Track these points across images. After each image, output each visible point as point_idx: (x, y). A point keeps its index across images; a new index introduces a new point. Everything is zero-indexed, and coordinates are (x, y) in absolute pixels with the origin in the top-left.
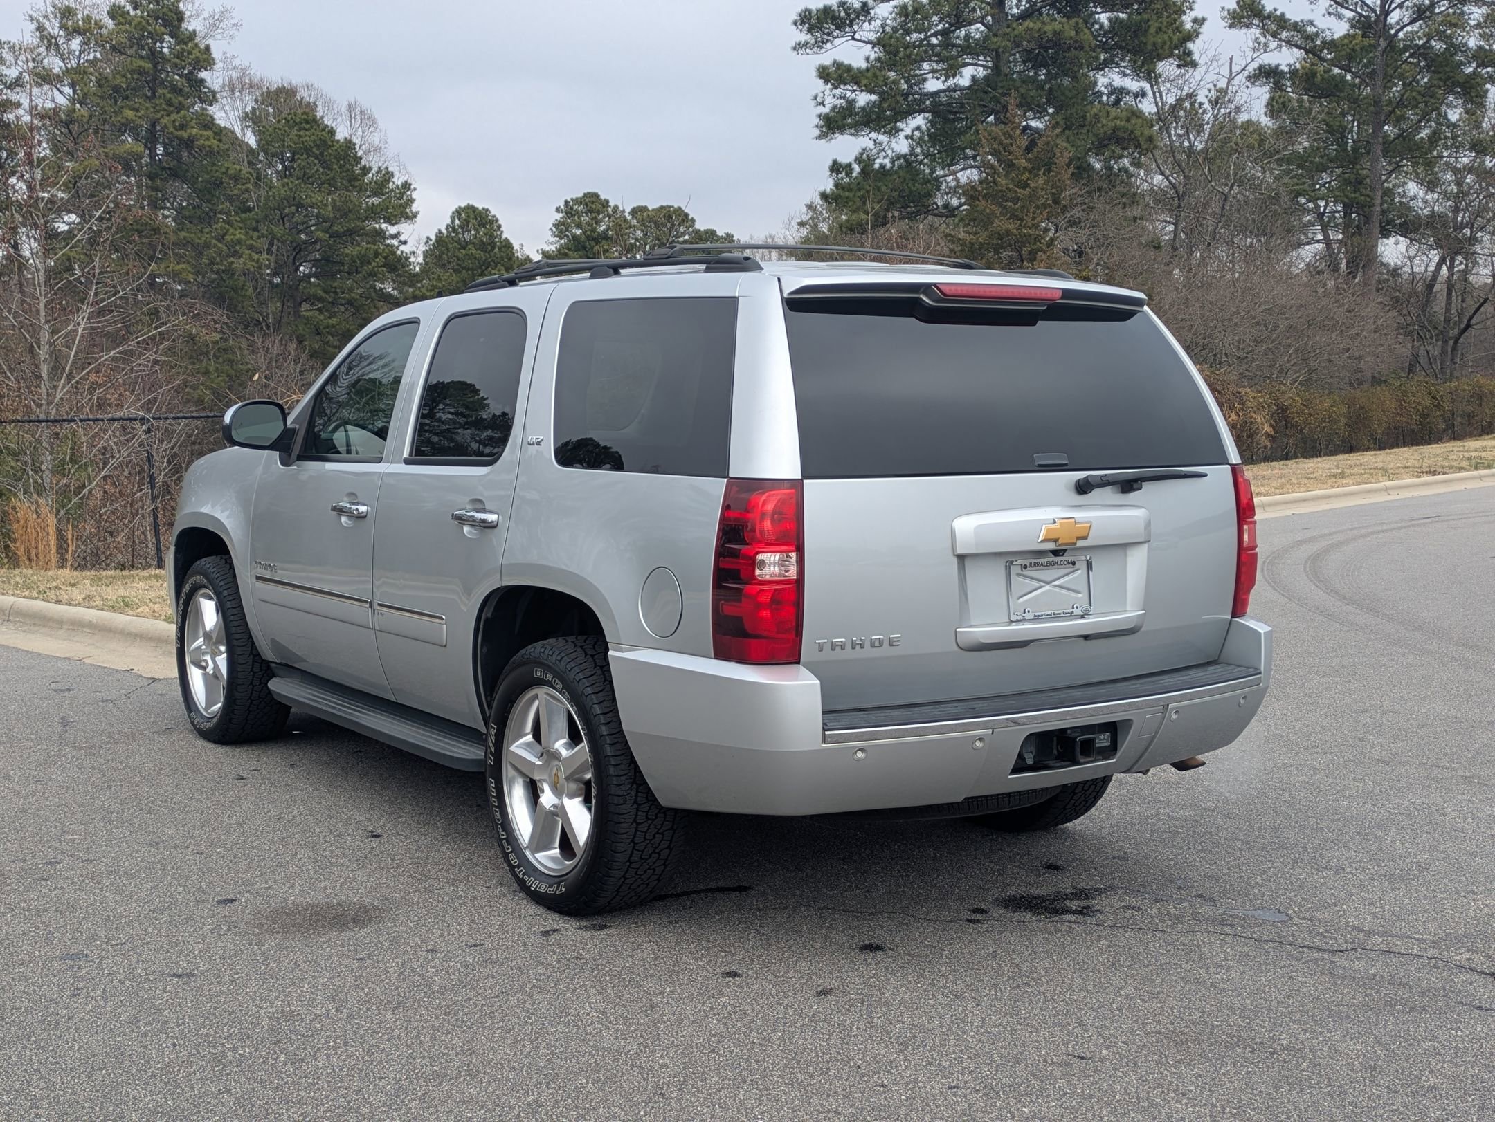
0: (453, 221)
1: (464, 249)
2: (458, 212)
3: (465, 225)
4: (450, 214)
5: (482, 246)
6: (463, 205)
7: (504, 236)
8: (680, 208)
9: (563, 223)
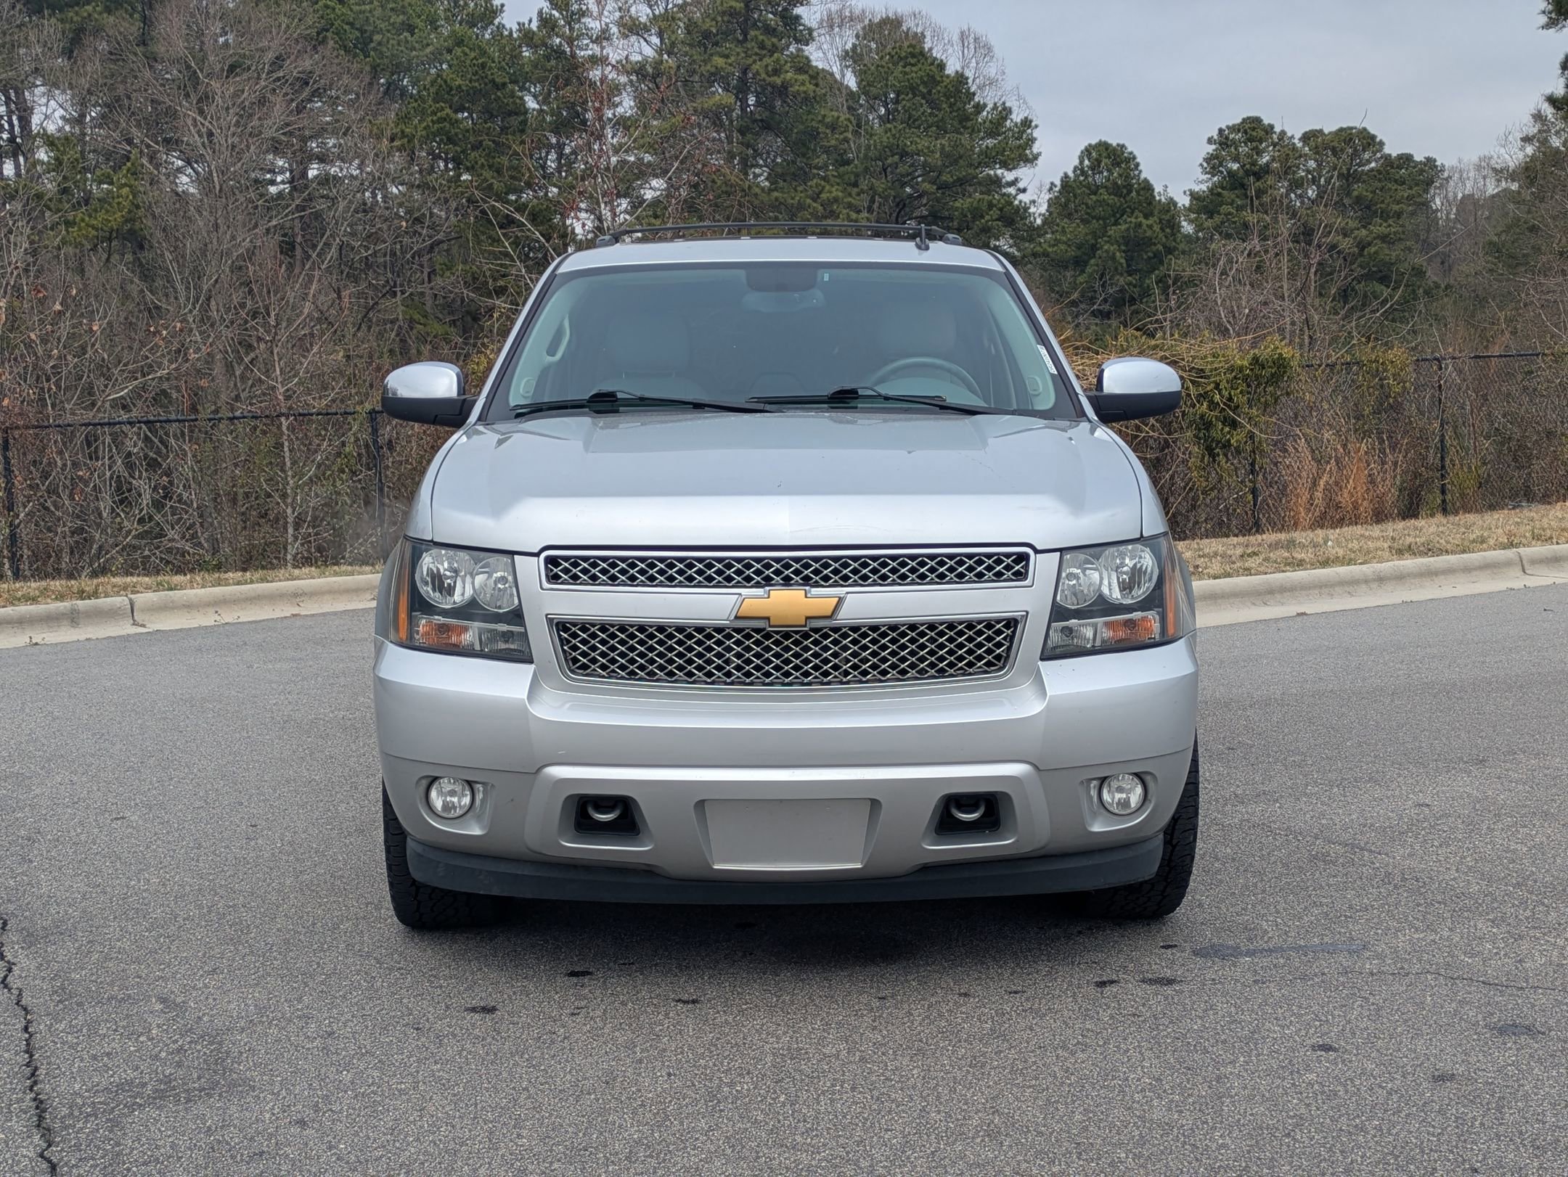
0: (1081, 162)
1: (1095, 194)
2: (1088, 151)
3: (1095, 166)
4: (1078, 153)
5: (1116, 190)
6: (1093, 143)
7: (1143, 176)
8: (1365, 129)
9: (1216, 157)
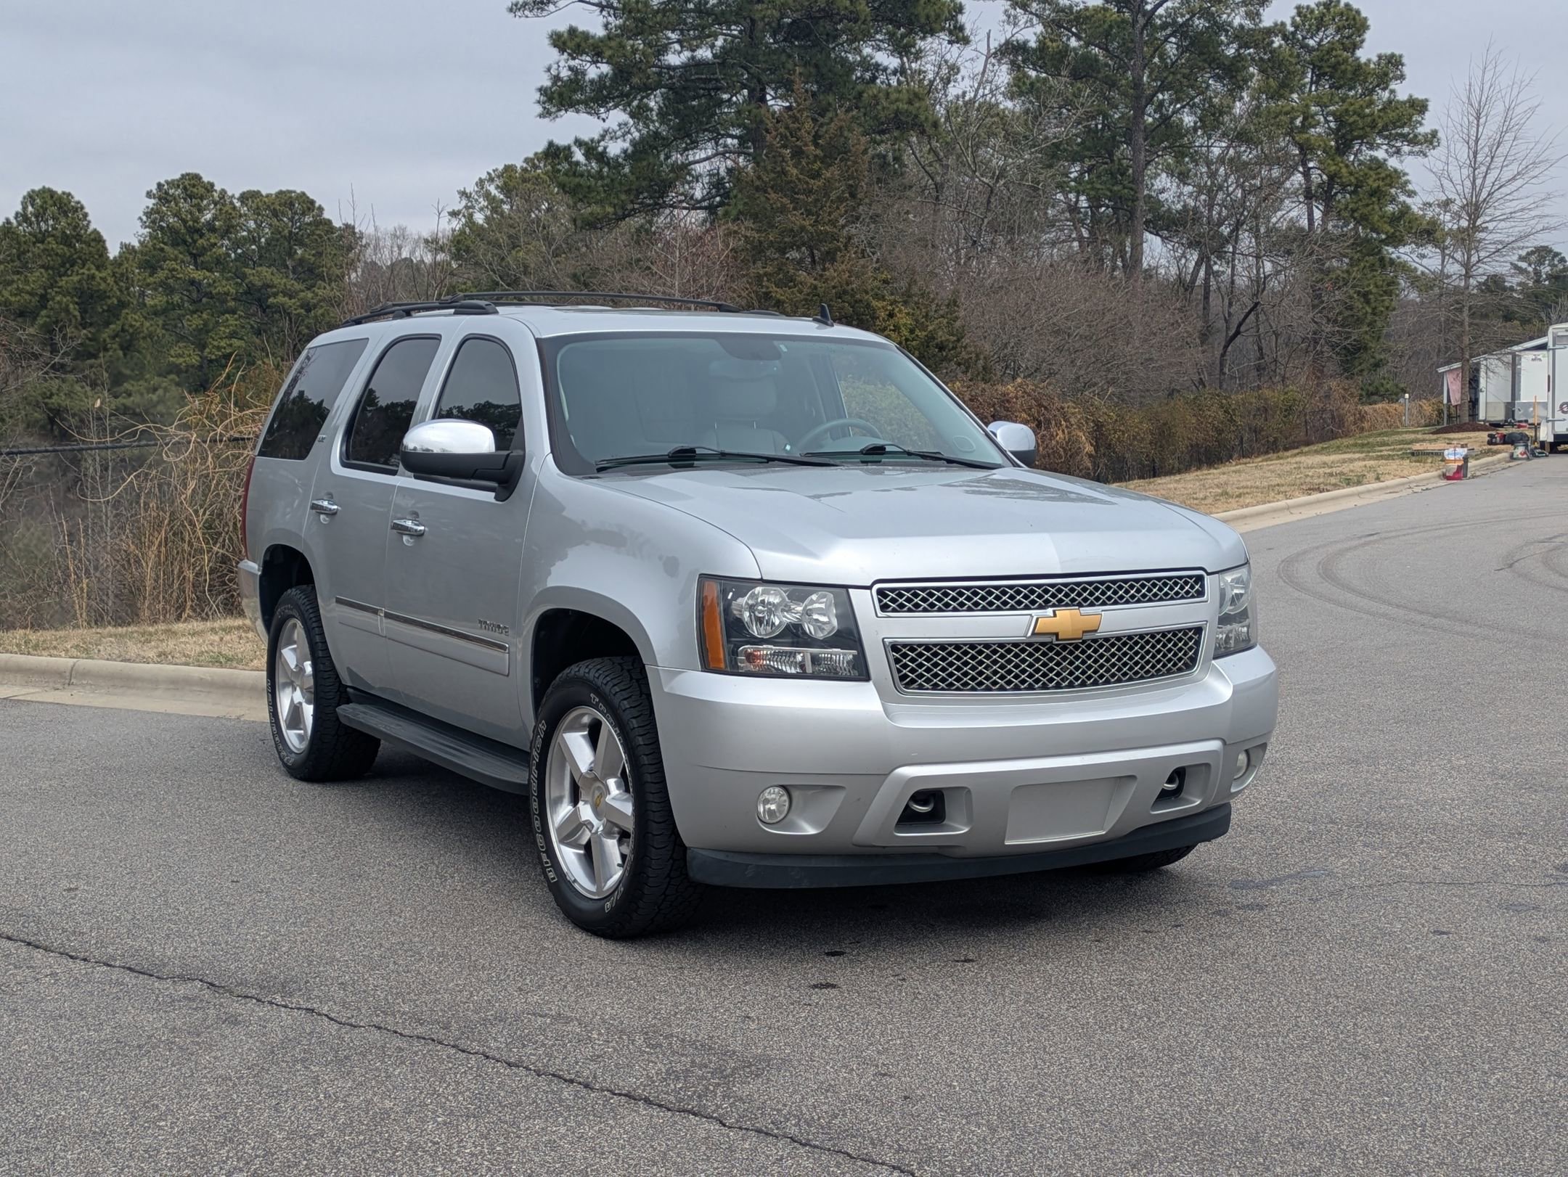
0: (25, 208)
1: (42, 242)
2: (31, 197)
3: (40, 215)
4: (20, 199)
5: (66, 240)
6: (37, 188)
7: (92, 227)
8: (304, 194)
9: (158, 212)
